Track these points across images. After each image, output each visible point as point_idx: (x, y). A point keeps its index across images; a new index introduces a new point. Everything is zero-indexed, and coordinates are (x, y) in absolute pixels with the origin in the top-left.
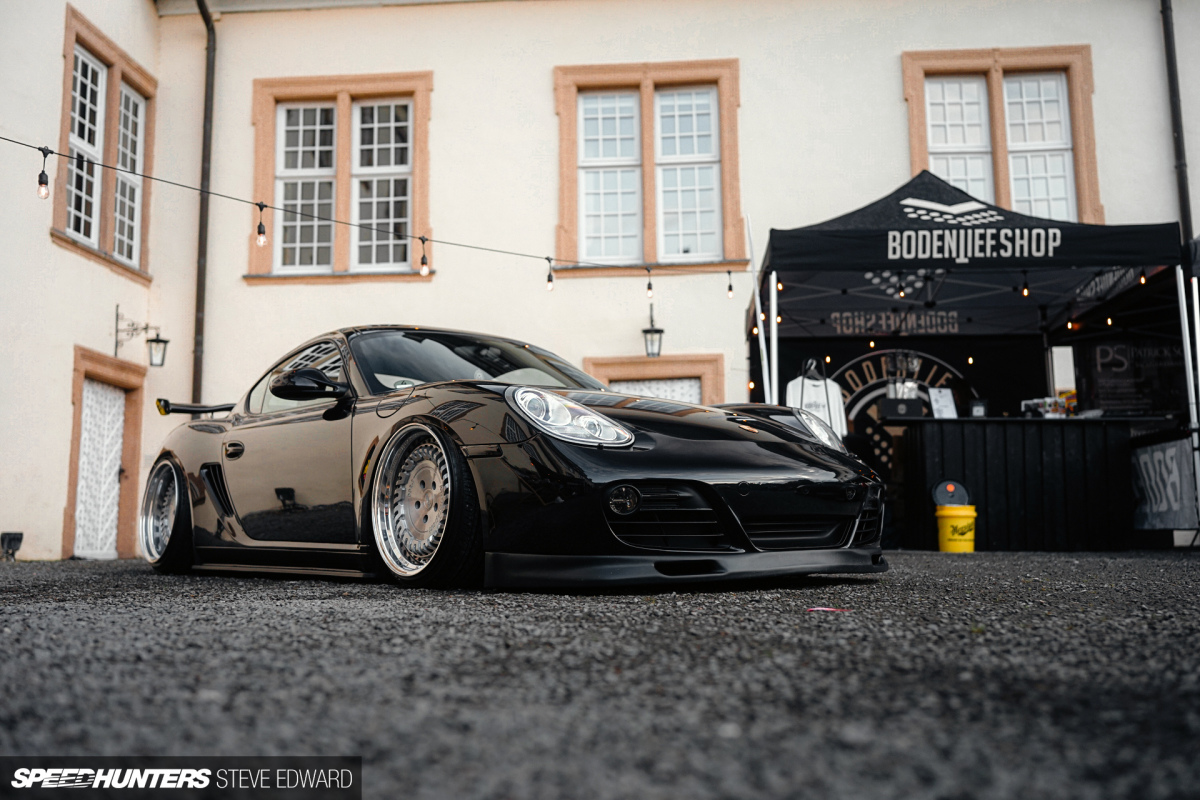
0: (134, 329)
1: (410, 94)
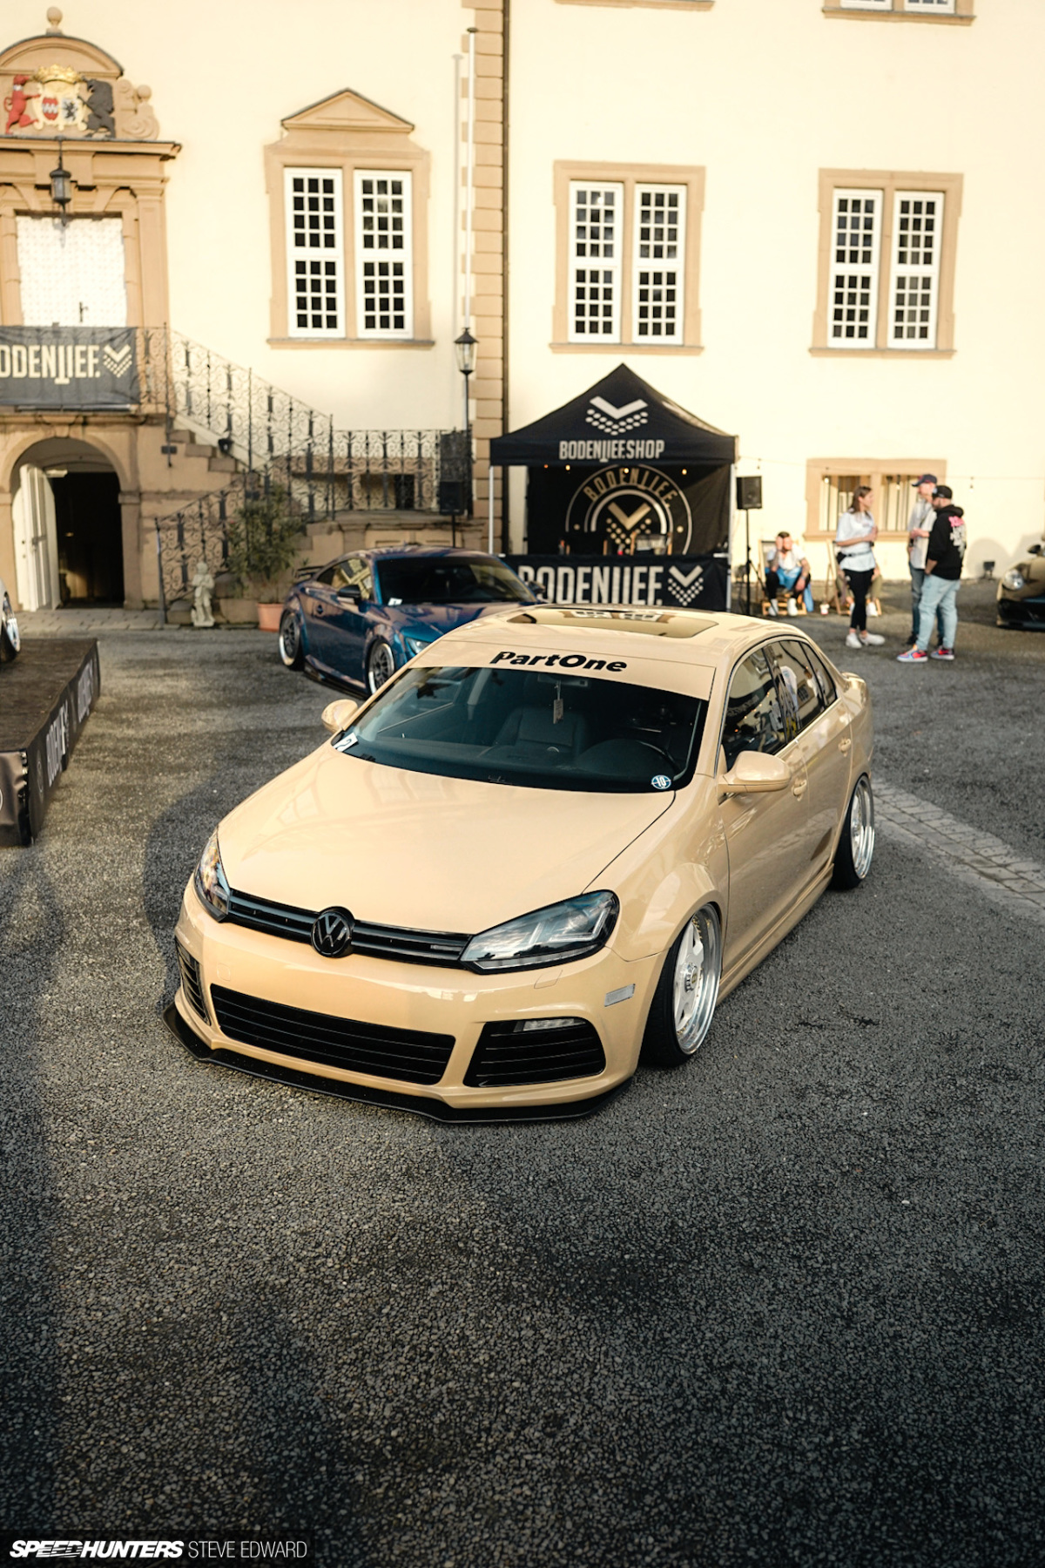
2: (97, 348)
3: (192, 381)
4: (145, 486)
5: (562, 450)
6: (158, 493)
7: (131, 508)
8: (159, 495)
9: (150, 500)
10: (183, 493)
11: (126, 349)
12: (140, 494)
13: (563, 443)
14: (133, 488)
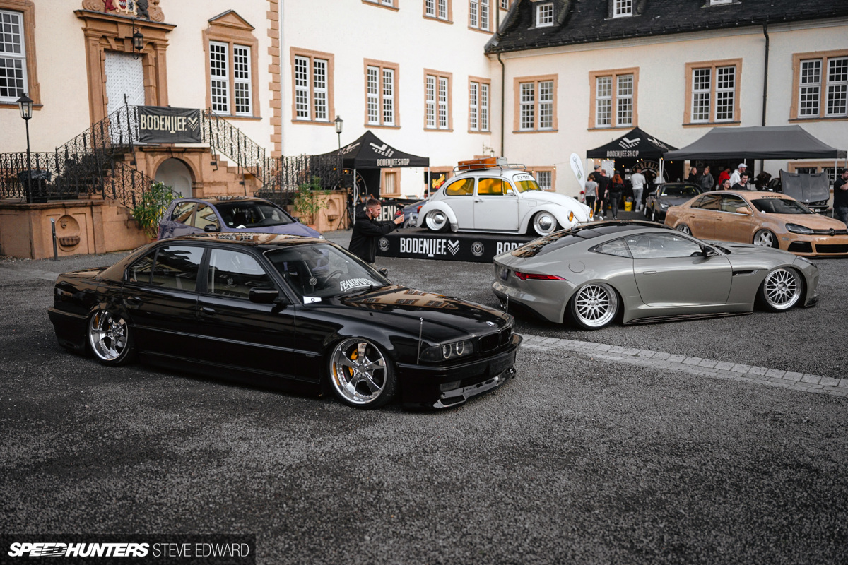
0: (487, 148)
1: (553, 80)
2: (185, 118)
3: (219, 133)
4: (205, 180)
5: (378, 162)
6: (209, 183)
7: (200, 190)
8: (210, 184)
9: (206, 186)
10: (218, 182)
11: (196, 119)
12: (202, 183)
13: (378, 160)
14: (200, 181)
